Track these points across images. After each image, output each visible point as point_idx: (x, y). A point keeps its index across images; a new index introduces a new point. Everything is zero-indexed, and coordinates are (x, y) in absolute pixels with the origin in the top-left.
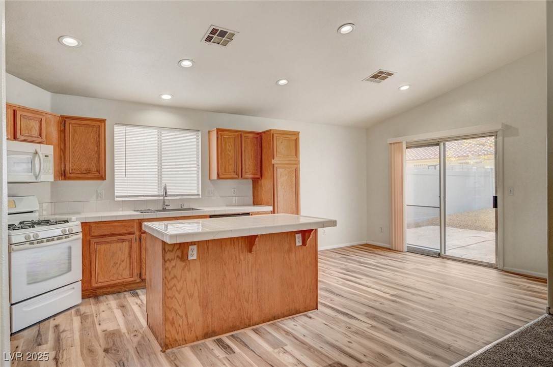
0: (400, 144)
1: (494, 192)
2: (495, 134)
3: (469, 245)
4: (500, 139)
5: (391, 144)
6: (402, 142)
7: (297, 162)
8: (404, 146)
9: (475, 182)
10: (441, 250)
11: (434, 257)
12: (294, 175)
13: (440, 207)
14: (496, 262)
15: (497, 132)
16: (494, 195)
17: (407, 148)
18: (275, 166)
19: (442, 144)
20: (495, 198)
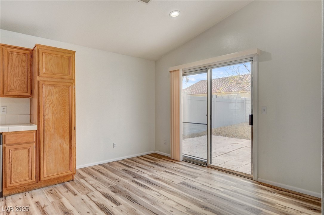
0: (178, 71)
1: (250, 111)
2: (251, 59)
3: (230, 152)
4: (255, 63)
5: (171, 72)
6: (179, 70)
7: (72, 81)
8: (181, 73)
9: (236, 106)
10: (208, 160)
11: (203, 166)
12: (67, 94)
13: (207, 124)
14: (252, 173)
15: (252, 58)
16: (250, 114)
17: (183, 75)
18: (41, 83)
19: (209, 70)
20: (251, 117)
